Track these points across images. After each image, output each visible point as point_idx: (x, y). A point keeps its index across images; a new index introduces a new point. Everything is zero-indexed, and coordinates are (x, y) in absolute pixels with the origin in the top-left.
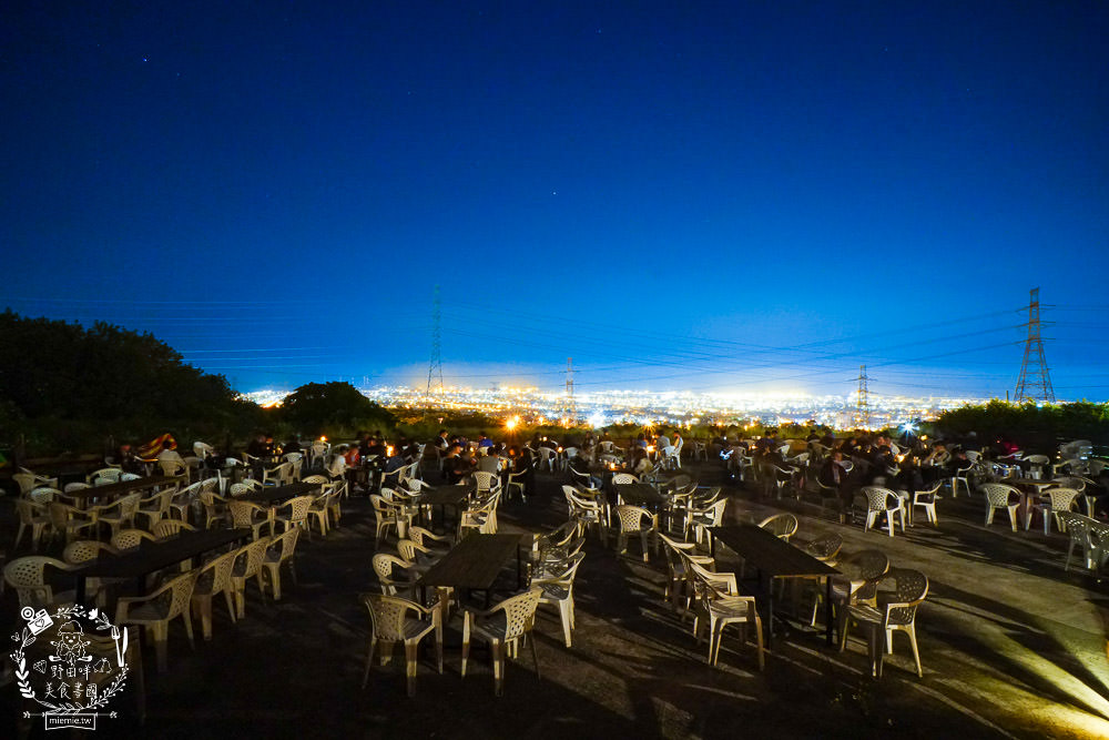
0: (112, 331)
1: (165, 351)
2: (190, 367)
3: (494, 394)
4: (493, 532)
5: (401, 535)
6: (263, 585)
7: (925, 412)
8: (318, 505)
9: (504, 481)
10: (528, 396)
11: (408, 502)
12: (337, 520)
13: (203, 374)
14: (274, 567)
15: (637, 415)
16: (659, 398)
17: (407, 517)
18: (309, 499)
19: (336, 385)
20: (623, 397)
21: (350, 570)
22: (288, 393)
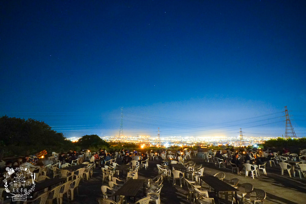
0: (33, 121)
1: (46, 126)
2: (53, 131)
3: (137, 138)
4: (137, 178)
5: (110, 180)
6: (68, 195)
7: (260, 141)
8: (86, 171)
9: (140, 163)
10: (147, 138)
11: (112, 170)
12: (91, 175)
13: (56, 133)
14: (72, 190)
15: (178, 144)
16: (184, 138)
17: (112, 174)
18: (84, 169)
19: (93, 135)
20: (174, 138)
21: (94, 191)
22: (80, 138)
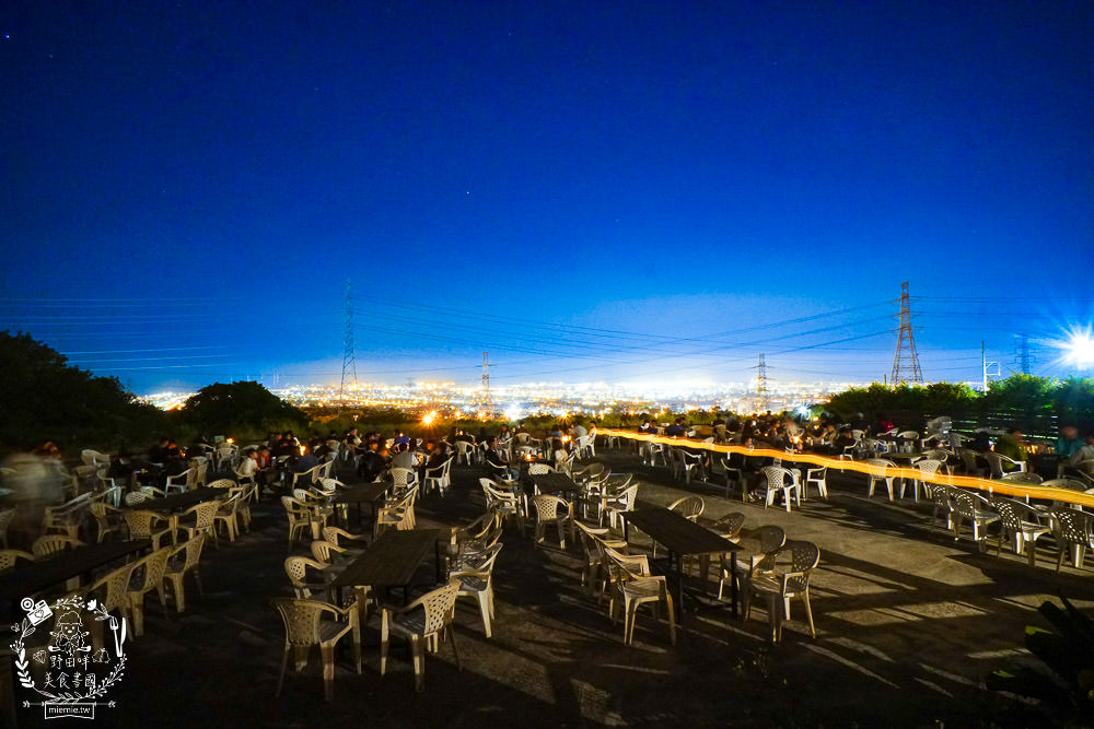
2: (76, 369)
3: (410, 389)
4: (411, 527)
5: (316, 536)
6: (164, 597)
7: (816, 396)
8: (225, 510)
10: (445, 391)
11: (323, 501)
12: (246, 524)
13: (92, 377)
14: (177, 578)
15: (553, 407)
16: (573, 389)
17: (321, 518)
18: (216, 504)
19: (244, 384)
20: (539, 389)
21: (261, 575)
22: (191, 395)
